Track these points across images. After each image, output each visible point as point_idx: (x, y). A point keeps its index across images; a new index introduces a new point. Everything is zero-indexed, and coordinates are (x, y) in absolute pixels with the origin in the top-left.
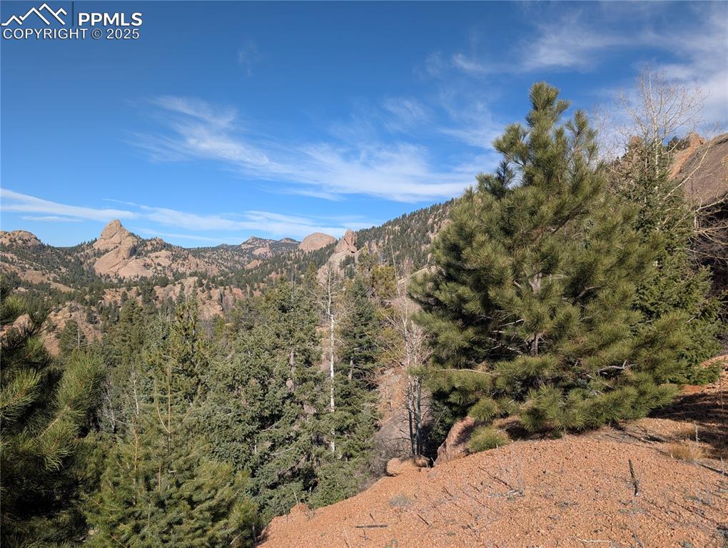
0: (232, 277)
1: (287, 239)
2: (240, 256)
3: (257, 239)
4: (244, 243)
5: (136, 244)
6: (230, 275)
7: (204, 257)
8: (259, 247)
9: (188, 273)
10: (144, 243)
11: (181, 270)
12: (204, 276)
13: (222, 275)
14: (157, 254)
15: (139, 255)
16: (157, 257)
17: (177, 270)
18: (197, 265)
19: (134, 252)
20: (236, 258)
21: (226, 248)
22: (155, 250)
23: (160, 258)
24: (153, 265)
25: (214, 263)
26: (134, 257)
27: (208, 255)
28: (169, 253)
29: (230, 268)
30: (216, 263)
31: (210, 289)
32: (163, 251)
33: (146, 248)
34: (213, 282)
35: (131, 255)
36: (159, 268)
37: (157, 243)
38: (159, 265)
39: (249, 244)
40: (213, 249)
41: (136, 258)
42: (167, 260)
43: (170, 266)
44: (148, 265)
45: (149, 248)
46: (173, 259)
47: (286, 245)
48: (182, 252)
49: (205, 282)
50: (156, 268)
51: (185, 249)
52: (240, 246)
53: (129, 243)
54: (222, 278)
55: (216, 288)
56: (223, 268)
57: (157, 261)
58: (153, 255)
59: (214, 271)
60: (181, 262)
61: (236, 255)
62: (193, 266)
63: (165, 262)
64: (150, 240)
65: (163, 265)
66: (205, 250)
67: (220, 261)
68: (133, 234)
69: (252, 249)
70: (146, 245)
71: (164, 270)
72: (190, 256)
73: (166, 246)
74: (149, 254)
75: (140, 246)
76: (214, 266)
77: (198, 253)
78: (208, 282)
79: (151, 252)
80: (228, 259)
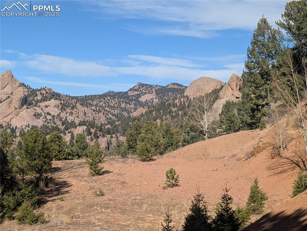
0: (119, 125)
1: (174, 84)
2: (126, 103)
3: (143, 85)
4: (131, 90)
5: (26, 93)
6: (117, 123)
7: (91, 105)
8: (145, 93)
9: (77, 122)
10: (34, 92)
11: (70, 119)
12: (91, 125)
13: (109, 123)
14: (47, 103)
15: (30, 104)
16: (46, 107)
17: (66, 119)
18: (85, 114)
19: (25, 102)
20: (123, 105)
21: (112, 95)
22: (44, 99)
23: (49, 108)
24: (43, 114)
25: (101, 111)
26: (25, 107)
27: (95, 103)
28: (58, 102)
29: (116, 116)
30: (103, 111)
31: (98, 137)
32: (52, 100)
33: (36, 98)
34: (101, 130)
35: (22, 105)
36: (49, 117)
37: (47, 93)
38: (49, 114)
39: (135, 90)
40: (100, 97)
41: (27, 108)
42: (56, 109)
43: (59, 115)
44: (38, 115)
45: (39, 97)
46: (62, 108)
47: (172, 90)
48: (70, 101)
49: (93, 131)
50: (45, 117)
51: (73, 98)
52: (126, 93)
53: (20, 93)
54: (109, 125)
55: (104, 136)
56: (110, 116)
57: (46, 110)
58: (43, 104)
59: (101, 119)
60: (69, 111)
61: (123, 102)
62: (81, 115)
63: (55, 111)
64: (40, 90)
65: (53, 114)
66: (93, 98)
67: (107, 109)
68: (23, 84)
69: (139, 96)
70: (36, 95)
71: (54, 119)
72: (78, 104)
73: (55, 96)
74: (39, 104)
75: (30, 96)
76: (101, 114)
77: (85, 101)
78: (96, 131)
79: (41, 101)
80: (115, 107)
